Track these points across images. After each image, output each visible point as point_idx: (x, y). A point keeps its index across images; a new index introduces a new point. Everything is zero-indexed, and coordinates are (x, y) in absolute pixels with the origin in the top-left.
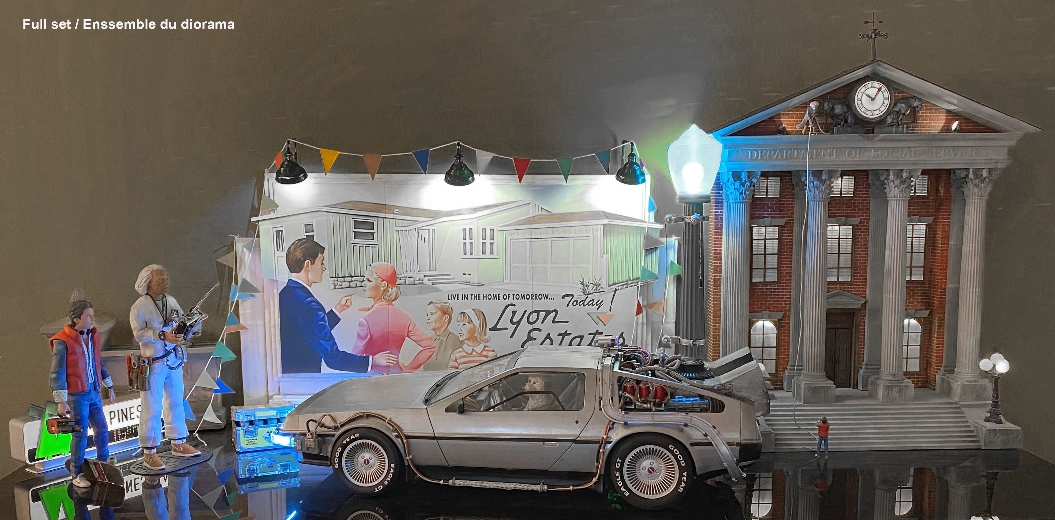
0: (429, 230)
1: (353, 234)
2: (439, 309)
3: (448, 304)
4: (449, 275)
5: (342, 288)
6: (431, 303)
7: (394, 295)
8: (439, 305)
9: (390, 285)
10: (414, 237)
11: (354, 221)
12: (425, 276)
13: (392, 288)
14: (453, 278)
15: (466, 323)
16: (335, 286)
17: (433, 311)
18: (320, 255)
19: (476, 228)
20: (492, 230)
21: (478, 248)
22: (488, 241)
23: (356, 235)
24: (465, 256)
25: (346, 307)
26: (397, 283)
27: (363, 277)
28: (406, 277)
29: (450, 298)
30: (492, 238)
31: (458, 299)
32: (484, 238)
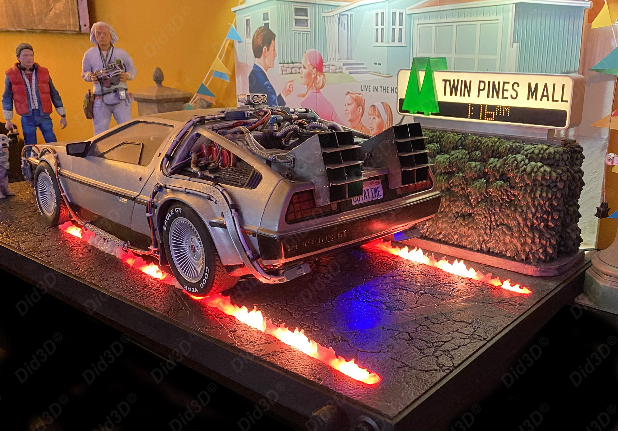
0: (348, 15)
1: (294, 21)
2: (354, 99)
3: (361, 96)
4: (363, 64)
5: (287, 74)
6: (348, 93)
7: (321, 84)
8: (354, 96)
9: (318, 73)
10: (336, 23)
11: (295, 8)
12: (344, 65)
13: (320, 76)
14: (366, 68)
15: (376, 118)
16: (282, 71)
17: (350, 102)
18: (273, 41)
19: (387, 10)
20: (401, 14)
21: (388, 34)
22: (397, 27)
23: (297, 22)
24: (377, 44)
25: (289, 92)
26: (324, 71)
27: (300, 64)
28: (329, 65)
29: (363, 89)
30: (401, 24)
31: (369, 91)
32: (394, 24)
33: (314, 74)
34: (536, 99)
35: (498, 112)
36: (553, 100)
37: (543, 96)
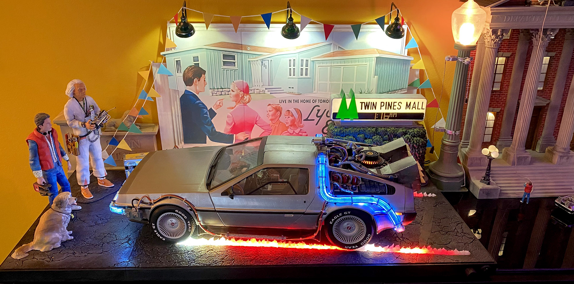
0: (268, 60)
1: (222, 63)
2: (274, 108)
3: (279, 106)
4: (281, 88)
5: (217, 95)
6: (269, 105)
7: (247, 100)
8: (274, 106)
9: (245, 94)
10: (260, 64)
11: (223, 55)
12: (266, 89)
13: (246, 96)
14: (283, 90)
15: (290, 117)
16: (213, 94)
17: (271, 110)
18: (203, 75)
19: (297, 58)
20: (307, 61)
21: (298, 71)
22: (304, 67)
23: (225, 63)
24: (290, 77)
25: (219, 107)
26: (249, 93)
27: (229, 89)
28: (255, 89)
29: (281, 102)
30: (307, 66)
31: (286, 103)
32: (302, 66)
33: (241, 95)
34: (410, 109)
35: (391, 115)
36: (418, 109)
37: (413, 107)
